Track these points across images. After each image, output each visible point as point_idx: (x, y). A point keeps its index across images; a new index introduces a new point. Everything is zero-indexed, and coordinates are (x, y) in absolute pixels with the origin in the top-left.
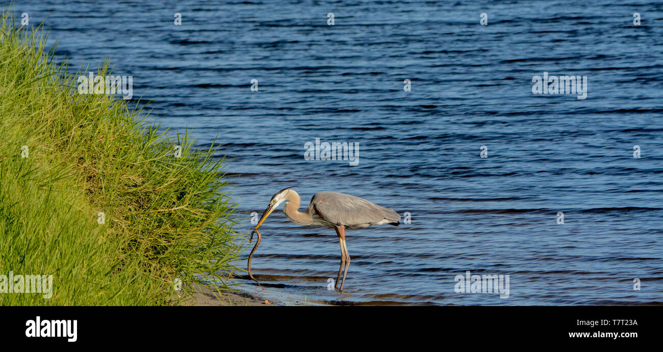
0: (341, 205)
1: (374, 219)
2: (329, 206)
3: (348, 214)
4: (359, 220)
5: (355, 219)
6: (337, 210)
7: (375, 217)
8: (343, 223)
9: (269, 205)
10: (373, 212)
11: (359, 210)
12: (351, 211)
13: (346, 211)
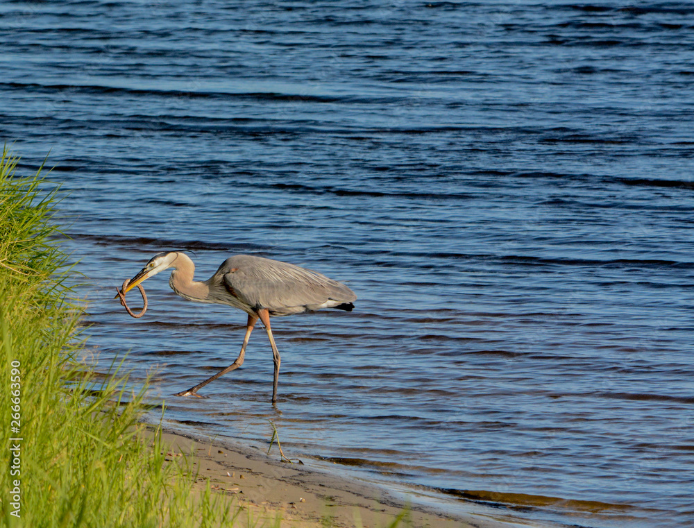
0: (262, 276)
1: (313, 300)
2: (245, 278)
3: (273, 292)
4: (288, 301)
5: (283, 299)
6: (256, 284)
7: (314, 296)
8: (264, 305)
9: (143, 269)
10: (312, 289)
11: (290, 286)
12: (277, 287)
13: (269, 286)
